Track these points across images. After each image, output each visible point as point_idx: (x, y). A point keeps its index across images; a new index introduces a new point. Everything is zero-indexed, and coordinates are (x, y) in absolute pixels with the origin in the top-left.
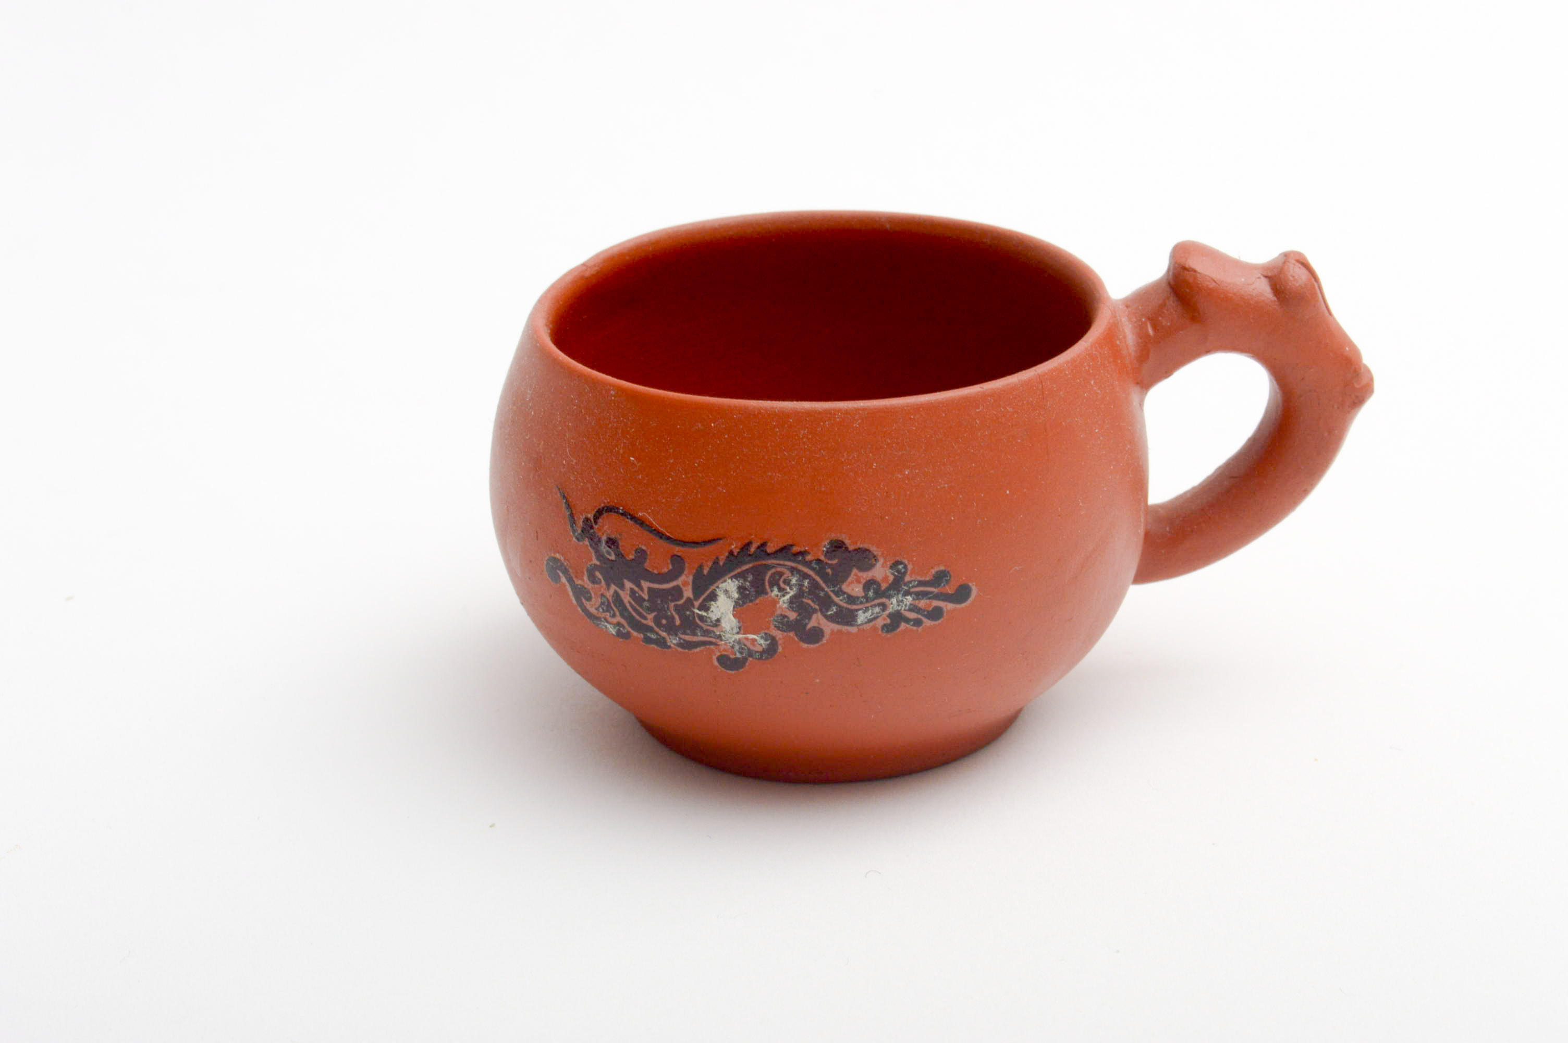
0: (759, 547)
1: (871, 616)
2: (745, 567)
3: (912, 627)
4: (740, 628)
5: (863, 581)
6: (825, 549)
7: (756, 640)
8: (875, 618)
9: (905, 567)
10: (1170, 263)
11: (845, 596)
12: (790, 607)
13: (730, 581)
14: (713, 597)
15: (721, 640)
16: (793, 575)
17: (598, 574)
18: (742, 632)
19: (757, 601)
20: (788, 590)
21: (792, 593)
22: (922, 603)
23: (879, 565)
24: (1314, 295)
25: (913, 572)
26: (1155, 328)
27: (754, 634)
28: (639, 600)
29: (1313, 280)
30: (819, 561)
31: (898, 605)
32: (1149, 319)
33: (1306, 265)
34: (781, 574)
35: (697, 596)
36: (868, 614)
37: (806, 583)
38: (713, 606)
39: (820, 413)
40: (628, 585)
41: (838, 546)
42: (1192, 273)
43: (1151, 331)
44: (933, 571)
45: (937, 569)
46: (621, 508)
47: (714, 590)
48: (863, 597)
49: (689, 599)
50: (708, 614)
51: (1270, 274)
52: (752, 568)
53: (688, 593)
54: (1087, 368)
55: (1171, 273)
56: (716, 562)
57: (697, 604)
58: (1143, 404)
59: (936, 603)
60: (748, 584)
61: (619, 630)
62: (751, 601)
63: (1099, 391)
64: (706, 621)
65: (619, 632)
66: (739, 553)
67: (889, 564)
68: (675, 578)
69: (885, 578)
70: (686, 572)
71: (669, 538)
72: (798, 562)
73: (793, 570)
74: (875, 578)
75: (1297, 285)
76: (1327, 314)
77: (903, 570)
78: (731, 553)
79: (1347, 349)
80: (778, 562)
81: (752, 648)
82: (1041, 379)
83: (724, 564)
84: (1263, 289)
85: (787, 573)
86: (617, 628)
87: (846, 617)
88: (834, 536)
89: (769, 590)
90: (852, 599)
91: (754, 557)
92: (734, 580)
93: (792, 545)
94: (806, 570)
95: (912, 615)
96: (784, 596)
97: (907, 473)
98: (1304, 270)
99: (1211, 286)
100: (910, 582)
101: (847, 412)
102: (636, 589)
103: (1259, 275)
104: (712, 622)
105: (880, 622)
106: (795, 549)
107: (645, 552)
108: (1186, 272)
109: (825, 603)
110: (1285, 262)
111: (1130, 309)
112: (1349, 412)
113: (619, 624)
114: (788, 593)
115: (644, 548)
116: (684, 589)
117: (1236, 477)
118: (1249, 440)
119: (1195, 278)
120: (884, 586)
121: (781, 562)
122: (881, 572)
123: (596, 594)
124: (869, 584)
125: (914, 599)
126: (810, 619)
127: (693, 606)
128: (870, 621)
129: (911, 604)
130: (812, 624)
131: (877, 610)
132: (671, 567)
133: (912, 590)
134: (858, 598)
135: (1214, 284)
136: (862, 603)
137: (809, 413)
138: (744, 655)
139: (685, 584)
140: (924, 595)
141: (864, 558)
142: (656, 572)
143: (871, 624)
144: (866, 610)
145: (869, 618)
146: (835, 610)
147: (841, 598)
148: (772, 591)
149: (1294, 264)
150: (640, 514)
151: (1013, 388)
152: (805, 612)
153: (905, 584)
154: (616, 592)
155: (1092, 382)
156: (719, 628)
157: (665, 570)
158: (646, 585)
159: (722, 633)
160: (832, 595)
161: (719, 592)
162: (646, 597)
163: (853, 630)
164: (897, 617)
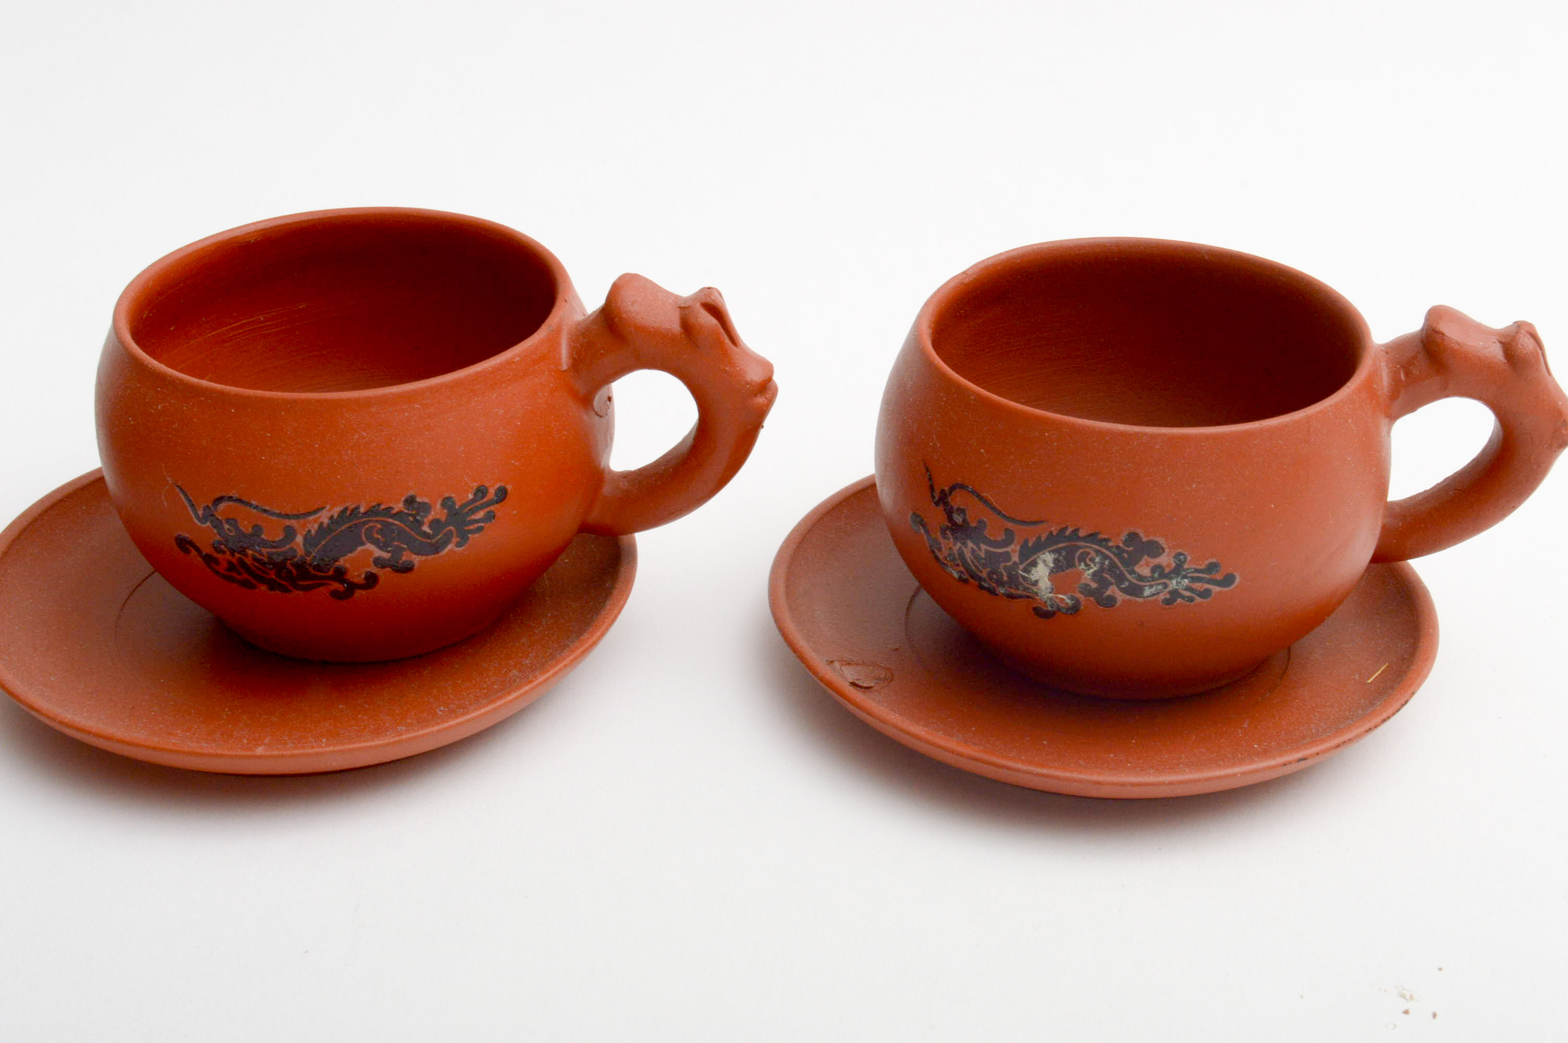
0: (1072, 532)
1: (1154, 591)
2: (1060, 546)
3: (1186, 602)
4: (1052, 589)
5: (1152, 565)
6: (1124, 538)
7: (1064, 600)
8: (1158, 593)
9: (1185, 558)
10: (1425, 324)
11: (1136, 575)
12: (1093, 579)
13: (1048, 554)
14: (1034, 564)
15: (1038, 596)
16: (1097, 555)
17: (948, 532)
18: (1054, 592)
19: (1068, 571)
20: (1092, 566)
21: (1095, 569)
22: (1197, 586)
23: (1165, 554)
24: (1537, 360)
25: (1191, 561)
26: (1406, 374)
27: (1063, 595)
28: (977, 558)
29: (1538, 348)
30: (1118, 547)
31: (1177, 585)
32: (1403, 366)
33: (1534, 337)
34: (1088, 554)
35: (1022, 562)
36: (1153, 590)
37: (1107, 562)
38: (1034, 570)
39: (1130, 435)
40: (970, 545)
41: (1133, 537)
42: (1441, 335)
43: (1403, 377)
44: (1207, 562)
45: (1210, 561)
46: (970, 487)
47: (1036, 559)
48: (1150, 577)
49: (1015, 563)
50: (1029, 575)
51: (1504, 340)
52: (1067, 547)
53: (1015, 558)
54: (1347, 410)
55: (1424, 332)
56: (1039, 538)
57: (1021, 567)
58: (1390, 432)
59: (1207, 586)
60: (1062, 558)
61: (960, 576)
62: (1063, 571)
63: (1355, 428)
64: (1027, 581)
65: (960, 577)
66: (1057, 534)
67: (1173, 554)
68: (1007, 545)
69: (1169, 565)
70: (1015, 542)
71: (1004, 515)
72: (1101, 546)
73: (1098, 552)
74: (1161, 564)
75: (1524, 352)
76: (1547, 374)
77: (1183, 560)
78: (1051, 533)
79: (1560, 403)
80: (1086, 544)
81: (1061, 604)
82: (1308, 419)
83: (1045, 541)
84: (1496, 352)
85: (1093, 554)
86: (959, 574)
87: (1135, 590)
88: (1132, 529)
89: (1078, 565)
90: (1141, 578)
91: (1069, 539)
92: (1051, 553)
93: (1098, 533)
94: (1107, 553)
95: (1187, 594)
96: (1088, 570)
97: (1194, 486)
98: (1532, 340)
99: (1455, 348)
100: (1188, 569)
101: (1152, 436)
102: (976, 548)
103: (1496, 341)
104: (1031, 582)
105: (1162, 597)
106: (1101, 536)
107: (985, 523)
108: (1437, 334)
109: (1120, 579)
110: (1517, 333)
111: (1388, 356)
112: (1555, 451)
113: (961, 572)
114: (1092, 568)
115: (985, 520)
116: (1012, 554)
117: (1459, 490)
118: (1474, 460)
119: (1443, 340)
120: (1167, 571)
121: (1089, 545)
122: (1166, 560)
123: (945, 547)
124: (1155, 568)
125: (1190, 582)
126: (1107, 589)
127: (1018, 568)
128: (1153, 595)
129: (1187, 586)
130: (1109, 592)
131: (1160, 587)
132: (1004, 537)
133: (1189, 575)
134: (1146, 577)
135: (1458, 346)
136: (1148, 581)
137: (1122, 434)
138: (1054, 609)
139: (1014, 551)
140: (1199, 580)
141: (1154, 549)
142: (992, 538)
143: (1155, 597)
144: (1151, 587)
145: (1153, 592)
146: (1127, 585)
147: (1133, 576)
148: (1080, 565)
149: (1525, 335)
150: (985, 494)
151: (1286, 425)
152: (1104, 584)
153: (1184, 570)
154: (960, 548)
155: (1350, 421)
156: (1037, 588)
157: (1000, 539)
158: (983, 547)
159: (1038, 591)
160: (1126, 573)
161: (1039, 561)
162: (983, 556)
163: (1140, 600)
164: (1175, 594)
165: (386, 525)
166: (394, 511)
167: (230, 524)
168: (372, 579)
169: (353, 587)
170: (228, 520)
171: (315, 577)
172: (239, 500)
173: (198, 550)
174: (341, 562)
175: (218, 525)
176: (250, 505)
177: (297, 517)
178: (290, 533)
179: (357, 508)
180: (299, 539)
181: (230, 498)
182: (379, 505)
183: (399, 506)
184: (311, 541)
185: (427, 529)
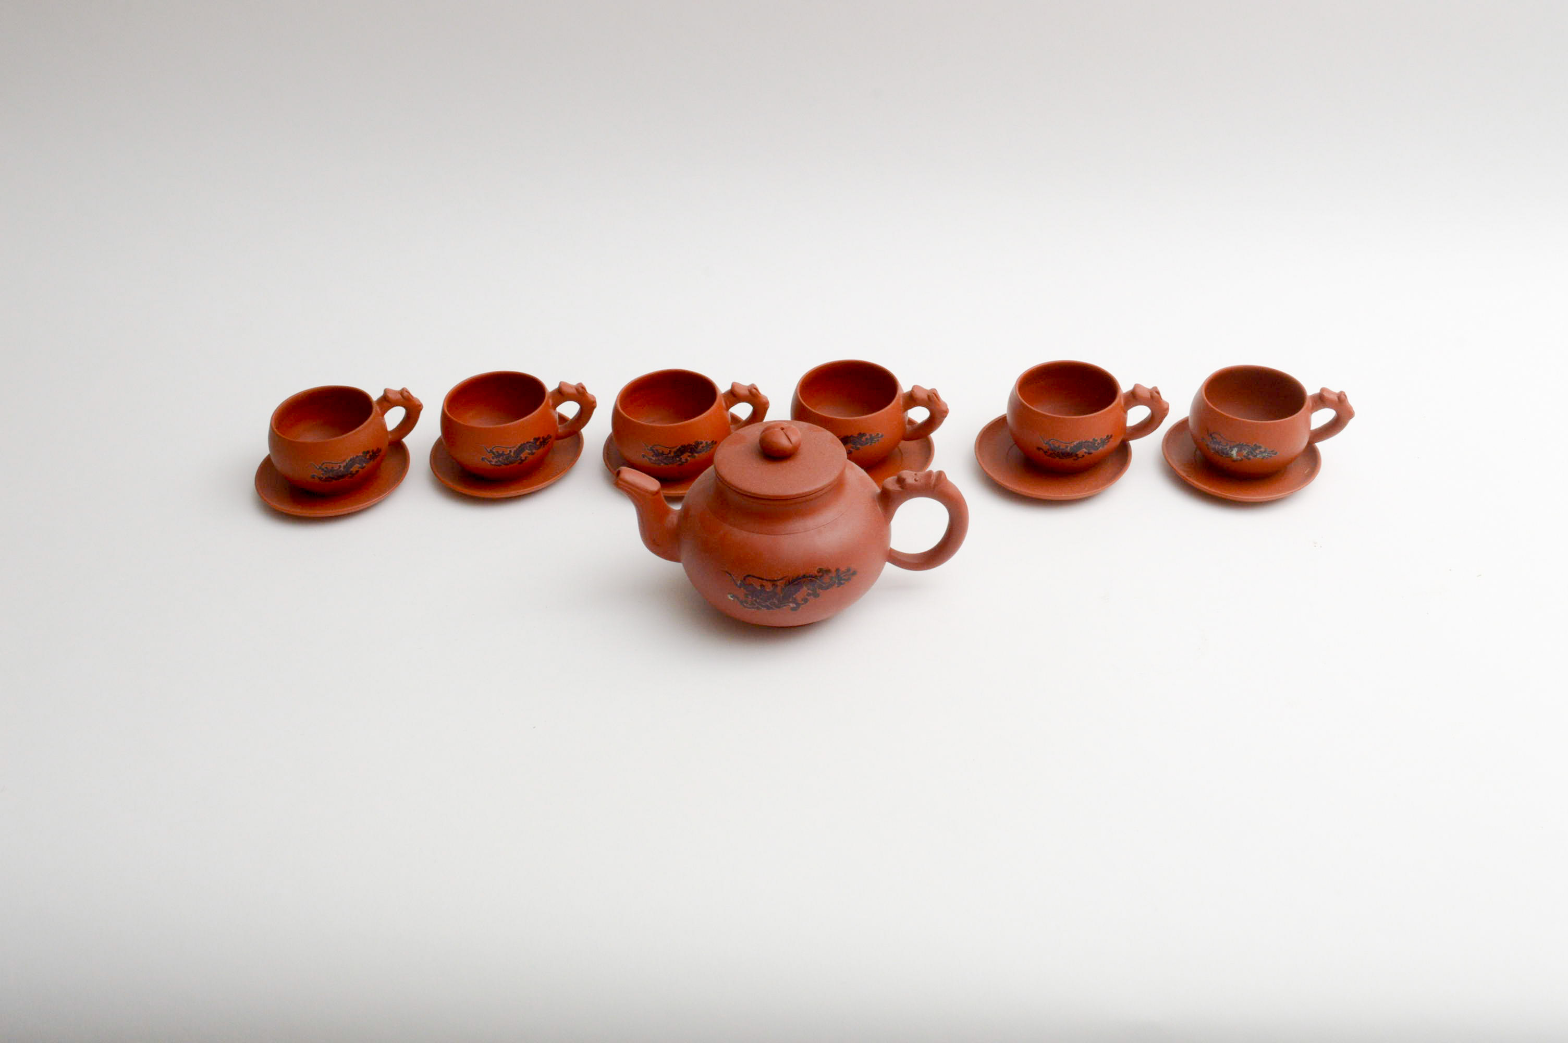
1: (1260, 456)
7: (1239, 458)
10: (1320, 392)
12: (1246, 454)
14: (1232, 450)
17: (1208, 439)
18: (1237, 456)
23: (1262, 448)
25: (1267, 450)
26: (1316, 403)
28: (1216, 445)
30: (1251, 447)
32: (1315, 401)
33: (1345, 396)
37: (1249, 450)
38: (1232, 452)
41: (1255, 445)
44: (1271, 450)
48: (1259, 453)
50: (1230, 452)
51: (1338, 396)
52: (1240, 447)
53: (1228, 449)
54: (1302, 411)
58: (1311, 415)
60: (1239, 449)
62: (1239, 452)
63: (1304, 416)
65: (1206, 446)
66: (1237, 444)
67: (1264, 448)
70: (1227, 445)
71: (1226, 440)
75: (1343, 396)
76: (1347, 401)
79: (1350, 409)
80: (1244, 447)
82: (1293, 417)
83: (1235, 445)
84: (1336, 399)
85: (1246, 449)
87: (1255, 456)
88: (1256, 443)
89: (1242, 451)
90: (1257, 454)
91: (1240, 445)
92: (1237, 448)
93: (1247, 444)
94: (1249, 448)
96: (1245, 452)
102: (1216, 443)
103: (1336, 396)
104: (1231, 454)
109: (1252, 453)
110: (1341, 394)
111: (1312, 399)
112: (1349, 420)
115: (1220, 438)
117: (1327, 428)
118: (1331, 421)
119: (1324, 395)
120: (1263, 452)
122: (1262, 450)
123: (1205, 440)
124: (1260, 451)
130: (1249, 457)
135: (1327, 397)
138: (1236, 460)
139: (1227, 447)
141: (1260, 447)
146: (1253, 455)
147: (1255, 453)
149: (1343, 393)
151: (1288, 419)
152: (1248, 455)
153: (1266, 452)
155: (1303, 414)
158: (1218, 443)
159: (1233, 456)
161: (1234, 450)
163: (1256, 458)
164: (1264, 457)
165: (1087, 445)
166: (1090, 442)
168: (1083, 456)
170: (1052, 444)
171: (1071, 456)
172: (1056, 439)
173: (1042, 450)
174: (1078, 453)
175: (1050, 445)
176: (1059, 440)
177: (1069, 443)
178: (1067, 447)
179: (1083, 441)
180: (1069, 448)
181: (1054, 439)
182: (1087, 440)
183: (1091, 440)
184: (1071, 448)
185: (1096, 445)
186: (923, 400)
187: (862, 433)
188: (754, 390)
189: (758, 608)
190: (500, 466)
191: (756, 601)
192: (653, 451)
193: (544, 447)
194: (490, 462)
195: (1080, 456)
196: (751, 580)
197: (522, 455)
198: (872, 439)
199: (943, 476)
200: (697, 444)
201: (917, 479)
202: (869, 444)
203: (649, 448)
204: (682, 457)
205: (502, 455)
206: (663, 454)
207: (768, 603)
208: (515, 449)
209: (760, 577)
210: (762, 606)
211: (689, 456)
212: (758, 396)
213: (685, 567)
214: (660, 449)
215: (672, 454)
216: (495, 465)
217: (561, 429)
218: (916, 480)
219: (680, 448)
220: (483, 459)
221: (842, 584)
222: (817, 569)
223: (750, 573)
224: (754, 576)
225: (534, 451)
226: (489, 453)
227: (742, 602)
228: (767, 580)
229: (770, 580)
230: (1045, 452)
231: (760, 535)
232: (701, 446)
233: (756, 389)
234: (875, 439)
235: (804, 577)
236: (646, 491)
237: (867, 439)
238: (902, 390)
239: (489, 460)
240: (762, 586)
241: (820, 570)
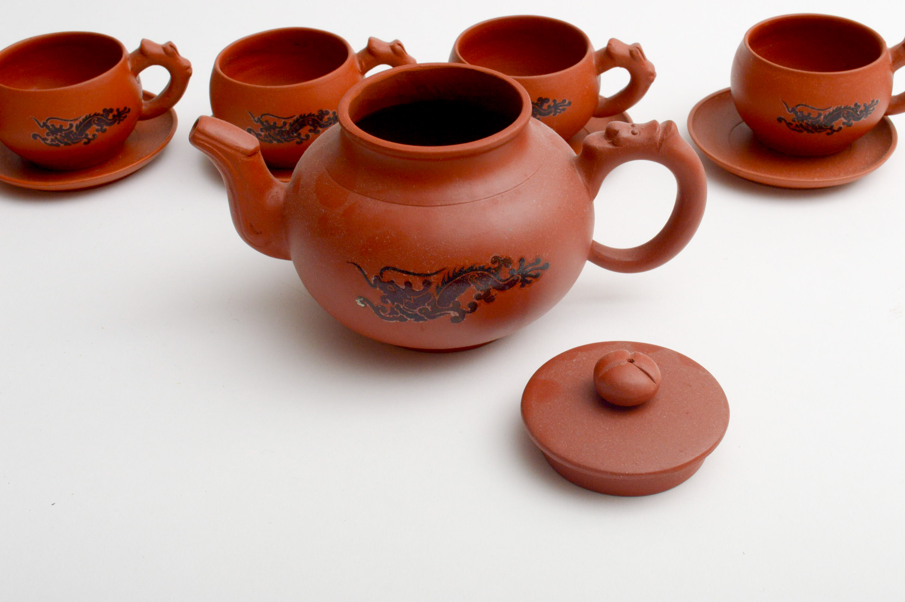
165: (848, 112)
166: (851, 108)
167: (800, 113)
168: (840, 128)
169: (834, 131)
170: (800, 112)
171: (824, 129)
172: (805, 105)
173: (785, 121)
174: (834, 123)
175: (796, 113)
176: (809, 107)
177: (823, 110)
178: (820, 115)
179: (841, 107)
180: (822, 117)
181: (802, 105)
182: (847, 106)
183: (852, 106)
184: (825, 117)
185: (858, 113)
186: (623, 57)
187: (543, 98)
188: (398, 47)
189: (402, 319)
190: (58, 145)
191: (398, 307)
192: (262, 123)
193: (118, 123)
194: (44, 139)
195: (836, 128)
196: (389, 275)
197: (88, 132)
198: (556, 106)
199: (673, 128)
200: (322, 114)
201: (636, 131)
202: (552, 114)
203: (256, 119)
204: (300, 131)
205: (60, 130)
206: (274, 127)
207: (416, 311)
208: (78, 122)
209: (406, 270)
210: (411, 316)
211: (310, 131)
212: (403, 53)
213: (294, 263)
214: (272, 120)
215: (288, 127)
216: (51, 145)
217: (145, 106)
218: (633, 133)
219: (298, 119)
220: (35, 136)
221: (529, 282)
222: (491, 257)
223: (390, 264)
224: (395, 269)
225: (105, 127)
226: (43, 127)
227: (377, 310)
228: (414, 274)
229: (419, 275)
230: (789, 124)
231: (404, 207)
232: (326, 117)
233: (400, 45)
234: (561, 108)
235: (471, 269)
236: (237, 149)
237: (549, 107)
238: (593, 48)
239: (43, 137)
240: (408, 284)
241: (496, 260)
